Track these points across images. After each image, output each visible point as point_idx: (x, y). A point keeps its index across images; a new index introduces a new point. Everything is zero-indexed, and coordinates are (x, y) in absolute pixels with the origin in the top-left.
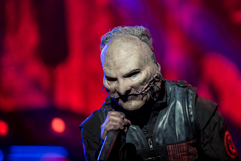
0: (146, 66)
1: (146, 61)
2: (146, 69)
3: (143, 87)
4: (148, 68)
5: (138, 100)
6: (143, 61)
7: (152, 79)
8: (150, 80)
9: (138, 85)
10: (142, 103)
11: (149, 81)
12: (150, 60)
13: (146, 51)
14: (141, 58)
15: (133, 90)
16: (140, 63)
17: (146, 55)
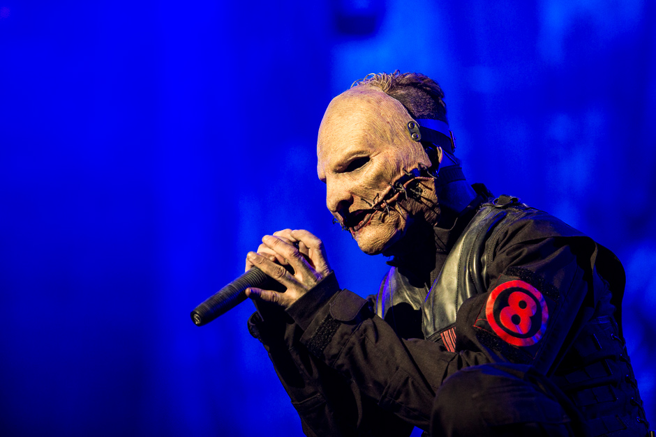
0: (385, 146)
1: (388, 136)
2: (385, 152)
3: (378, 192)
4: (389, 151)
5: (374, 225)
6: (379, 135)
7: (402, 174)
8: (398, 177)
9: (366, 188)
10: (387, 230)
11: (394, 180)
12: (401, 133)
13: (389, 114)
14: (372, 127)
15: (357, 200)
16: (369, 137)
17: (388, 122)
